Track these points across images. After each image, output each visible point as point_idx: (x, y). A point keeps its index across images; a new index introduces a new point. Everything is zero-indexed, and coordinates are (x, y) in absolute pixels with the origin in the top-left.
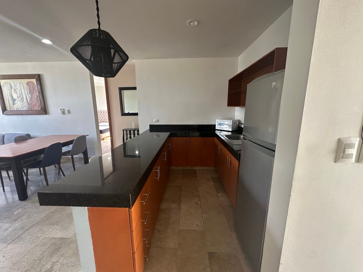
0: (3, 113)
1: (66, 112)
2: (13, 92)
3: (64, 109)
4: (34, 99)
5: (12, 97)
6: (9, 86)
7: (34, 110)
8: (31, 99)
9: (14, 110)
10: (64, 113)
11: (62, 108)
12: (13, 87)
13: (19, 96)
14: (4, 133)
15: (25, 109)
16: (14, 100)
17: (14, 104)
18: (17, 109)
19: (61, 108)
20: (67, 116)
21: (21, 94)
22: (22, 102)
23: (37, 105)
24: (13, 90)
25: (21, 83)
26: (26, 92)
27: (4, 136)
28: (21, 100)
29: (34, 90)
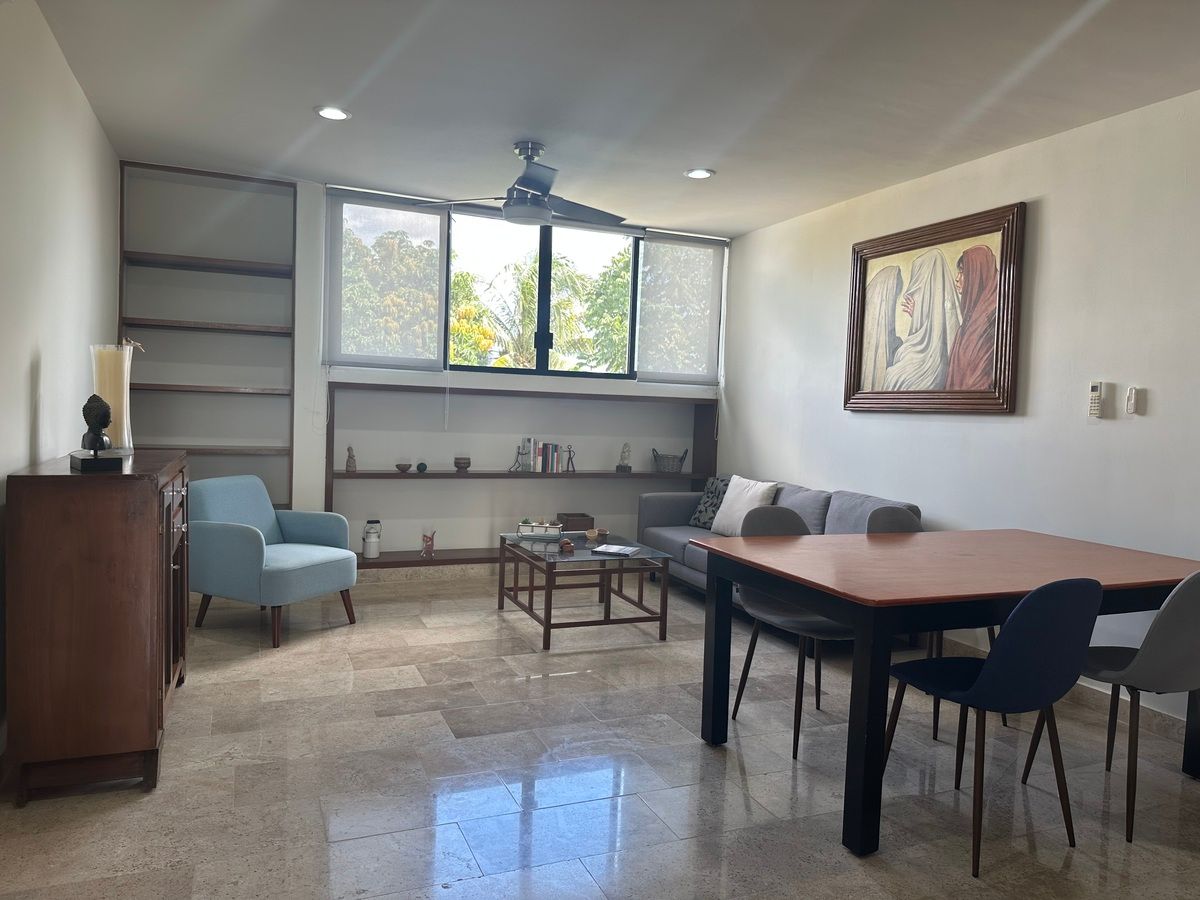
0: (846, 403)
1: (1125, 402)
2: (899, 309)
3: (1112, 388)
4: (975, 336)
5: (892, 331)
6: (892, 282)
7: (964, 388)
8: (963, 334)
9: (884, 390)
10: (1106, 407)
11: (1104, 381)
12: (905, 288)
13: (917, 324)
14: (831, 489)
15: (926, 384)
16: (895, 343)
17: (890, 364)
18: (895, 386)
19: (1097, 381)
20: (1127, 428)
21: (928, 316)
22: (922, 351)
23: (982, 365)
24: (901, 299)
25: (939, 263)
26: (948, 305)
27: (828, 500)
28: (921, 342)
29: (982, 288)
